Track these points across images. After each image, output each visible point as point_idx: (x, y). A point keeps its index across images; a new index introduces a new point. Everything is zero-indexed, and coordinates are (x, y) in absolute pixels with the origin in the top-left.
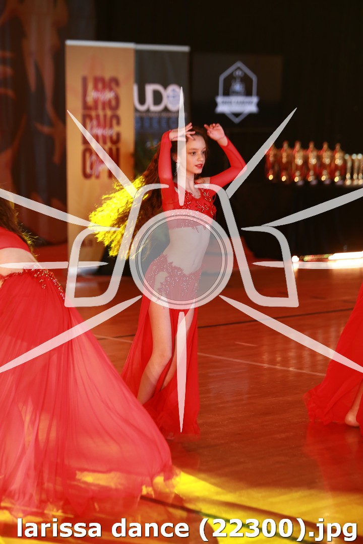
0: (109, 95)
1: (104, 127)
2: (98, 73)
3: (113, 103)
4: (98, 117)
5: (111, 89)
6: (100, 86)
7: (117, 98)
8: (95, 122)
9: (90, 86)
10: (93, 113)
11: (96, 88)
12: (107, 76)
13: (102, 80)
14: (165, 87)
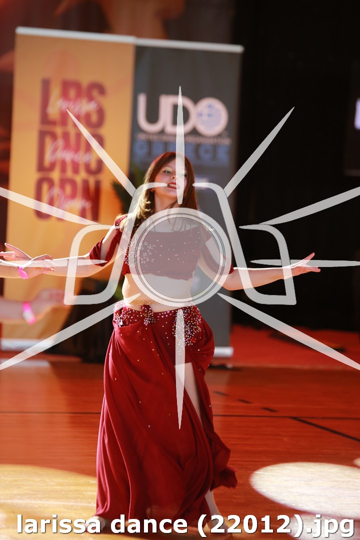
0: (87, 107)
1: (77, 150)
2: (71, 76)
3: (94, 118)
4: (66, 136)
5: (91, 99)
6: (72, 93)
7: (101, 113)
8: (60, 142)
9: (55, 92)
10: (59, 130)
11: (65, 95)
12: (85, 80)
13: (77, 85)
14: (196, 100)
